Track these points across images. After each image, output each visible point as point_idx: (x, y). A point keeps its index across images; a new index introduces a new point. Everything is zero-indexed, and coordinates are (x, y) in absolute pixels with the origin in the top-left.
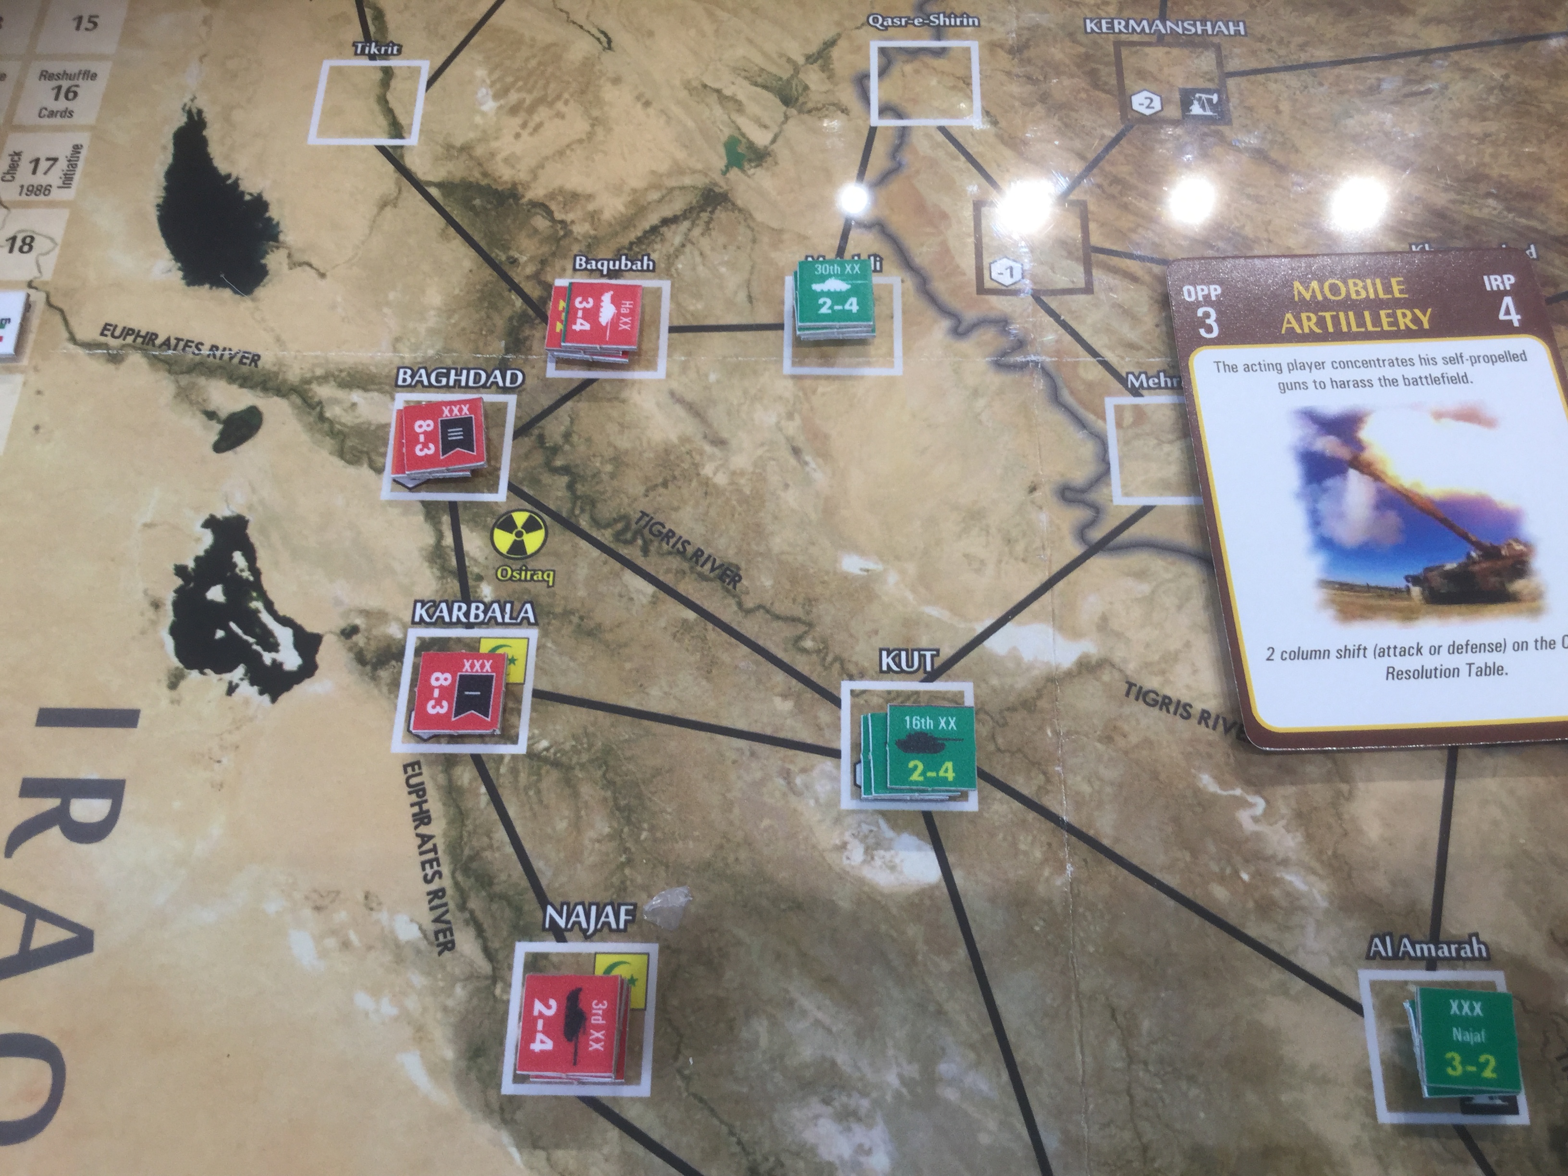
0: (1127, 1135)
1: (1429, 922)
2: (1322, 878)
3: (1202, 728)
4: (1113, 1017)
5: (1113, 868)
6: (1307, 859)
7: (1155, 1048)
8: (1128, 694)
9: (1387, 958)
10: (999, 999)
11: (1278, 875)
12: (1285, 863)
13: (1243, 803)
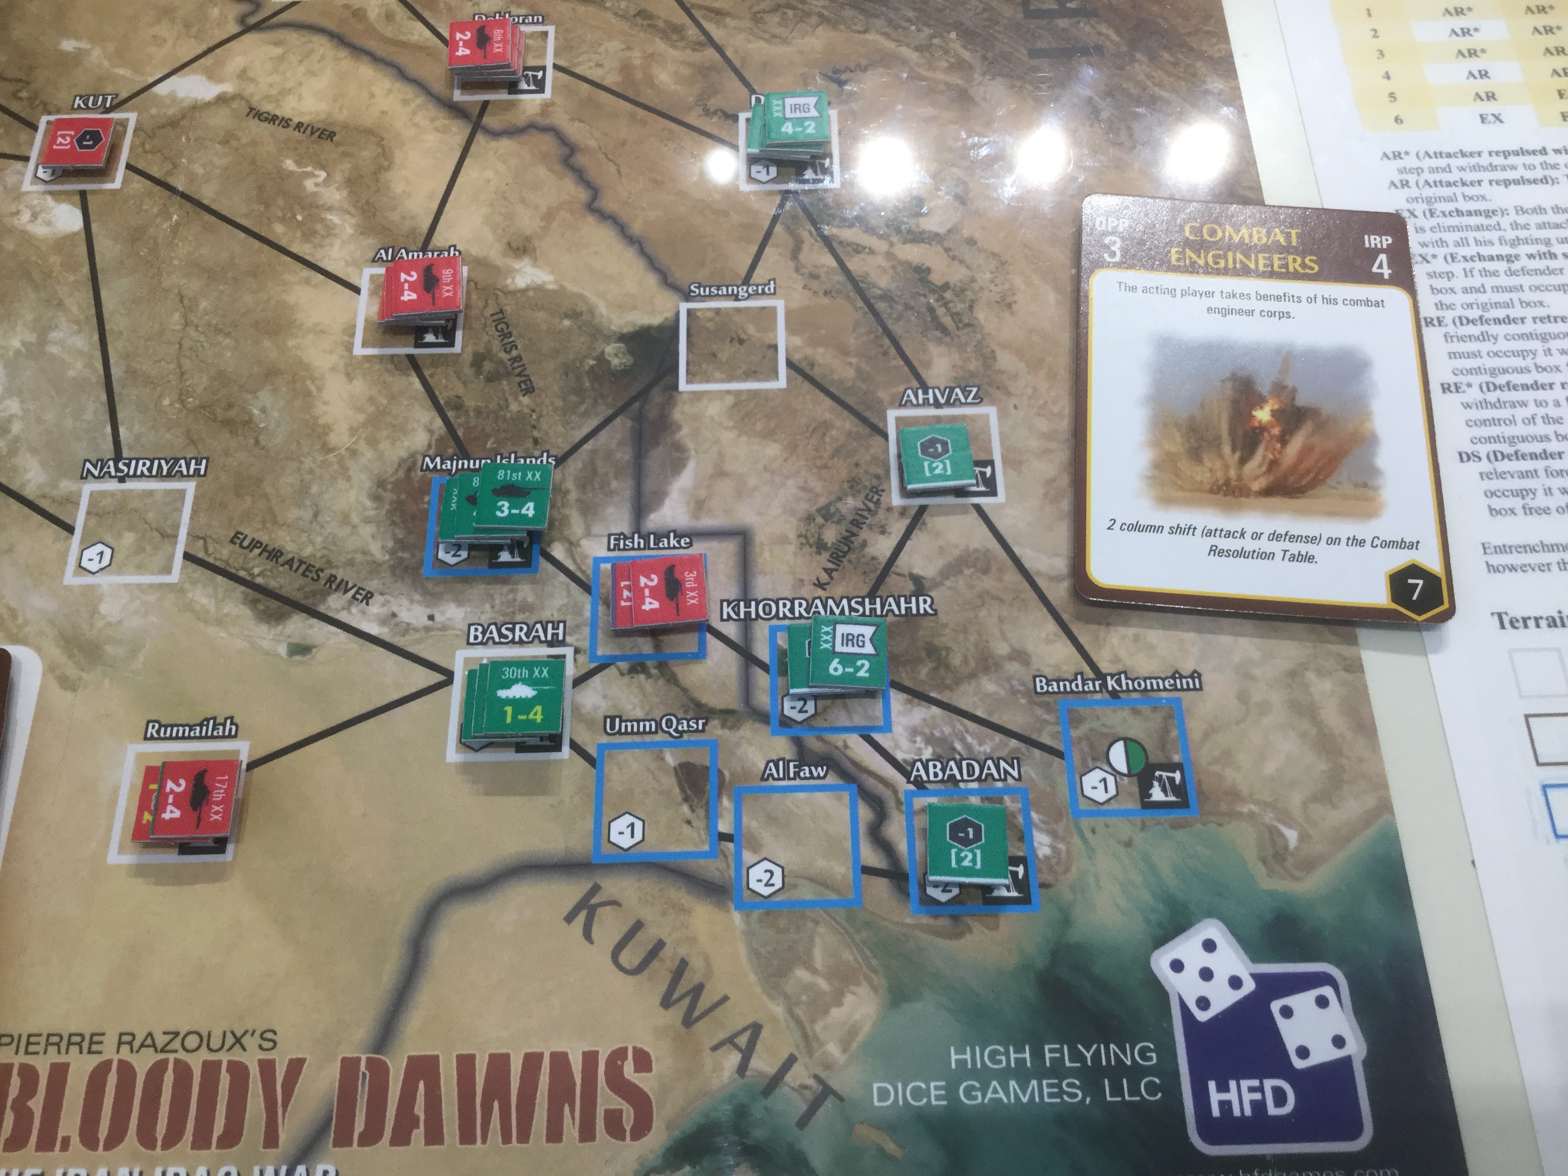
0: (172, 366)
1: (423, 239)
2: (353, 216)
3: (296, 133)
4: (181, 301)
5: (208, 217)
6: (346, 206)
7: (206, 318)
8: (248, 115)
9: (387, 261)
10: (104, 294)
11: (323, 216)
12: (330, 209)
13: (311, 175)
